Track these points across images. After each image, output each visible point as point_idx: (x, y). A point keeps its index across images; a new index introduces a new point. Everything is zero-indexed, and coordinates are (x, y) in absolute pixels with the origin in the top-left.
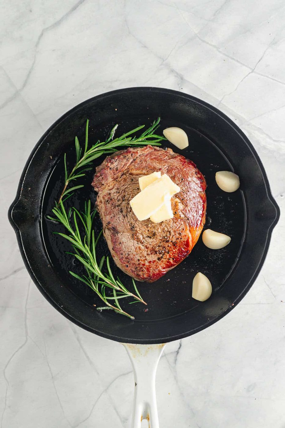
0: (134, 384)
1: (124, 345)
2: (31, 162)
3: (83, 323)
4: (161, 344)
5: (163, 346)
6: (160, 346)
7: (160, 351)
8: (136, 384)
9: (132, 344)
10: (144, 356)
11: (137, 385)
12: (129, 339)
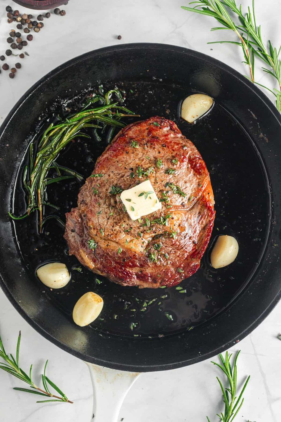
0: (92, 415)
1: (88, 365)
2: (16, 112)
3: (43, 327)
4: (134, 373)
5: (137, 375)
6: (133, 374)
7: (132, 381)
8: (93, 416)
9: (99, 366)
10: (111, 383)
11: (95, 417)
12: (96, 359)
